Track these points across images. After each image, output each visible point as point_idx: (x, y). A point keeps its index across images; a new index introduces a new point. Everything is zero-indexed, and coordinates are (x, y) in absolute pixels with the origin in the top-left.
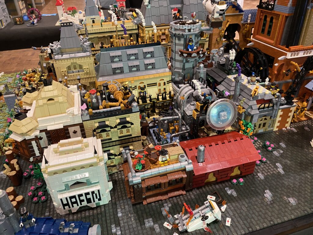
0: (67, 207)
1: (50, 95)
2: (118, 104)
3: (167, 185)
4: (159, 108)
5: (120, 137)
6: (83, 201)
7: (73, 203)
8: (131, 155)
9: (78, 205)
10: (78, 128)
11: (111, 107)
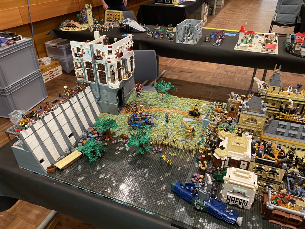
0: (228, 201)
1: (239, 141)
2: (274, 159)
3: (288, 220)
4: (301, 165)
5: (267, 178)
6: (237, 202)
7: (232, 200)
8: (271, 192)
9: (234, 202)
10: (246, 164)
11: (269, 159)
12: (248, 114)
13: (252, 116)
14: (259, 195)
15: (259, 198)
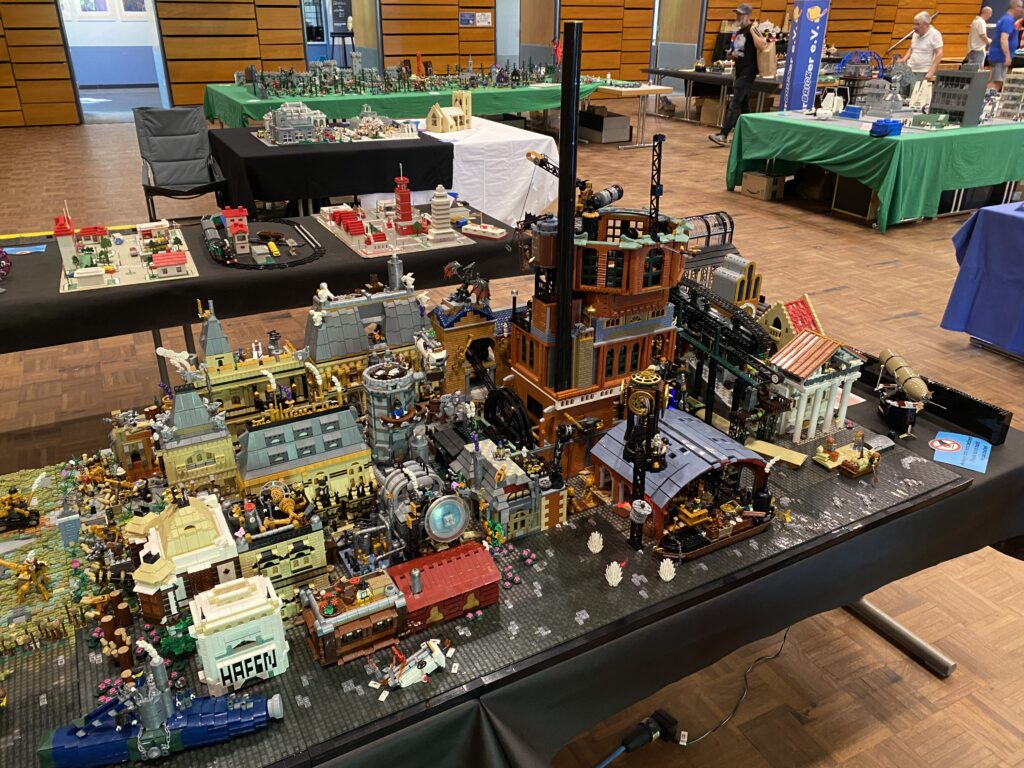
0: (228, 682)
1: (188, 521)
2: (288, 520)
3: (370, 631)
4: (353, 510)
5: (294, 572)
6: (251, 669)
7: (237, 674)
8: (315, 596)
9: (243, 677)
10: (231, 566)
11: (277, 526)
12: (182, 447)
13: (195, 447)
14: (297, 626)
15: (299, 632)
